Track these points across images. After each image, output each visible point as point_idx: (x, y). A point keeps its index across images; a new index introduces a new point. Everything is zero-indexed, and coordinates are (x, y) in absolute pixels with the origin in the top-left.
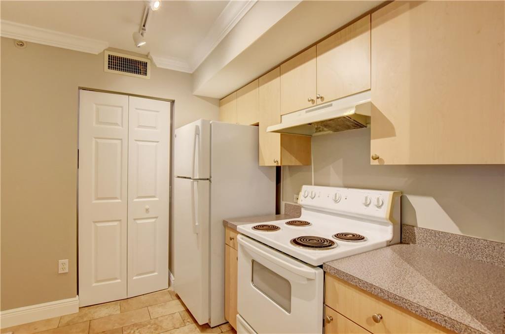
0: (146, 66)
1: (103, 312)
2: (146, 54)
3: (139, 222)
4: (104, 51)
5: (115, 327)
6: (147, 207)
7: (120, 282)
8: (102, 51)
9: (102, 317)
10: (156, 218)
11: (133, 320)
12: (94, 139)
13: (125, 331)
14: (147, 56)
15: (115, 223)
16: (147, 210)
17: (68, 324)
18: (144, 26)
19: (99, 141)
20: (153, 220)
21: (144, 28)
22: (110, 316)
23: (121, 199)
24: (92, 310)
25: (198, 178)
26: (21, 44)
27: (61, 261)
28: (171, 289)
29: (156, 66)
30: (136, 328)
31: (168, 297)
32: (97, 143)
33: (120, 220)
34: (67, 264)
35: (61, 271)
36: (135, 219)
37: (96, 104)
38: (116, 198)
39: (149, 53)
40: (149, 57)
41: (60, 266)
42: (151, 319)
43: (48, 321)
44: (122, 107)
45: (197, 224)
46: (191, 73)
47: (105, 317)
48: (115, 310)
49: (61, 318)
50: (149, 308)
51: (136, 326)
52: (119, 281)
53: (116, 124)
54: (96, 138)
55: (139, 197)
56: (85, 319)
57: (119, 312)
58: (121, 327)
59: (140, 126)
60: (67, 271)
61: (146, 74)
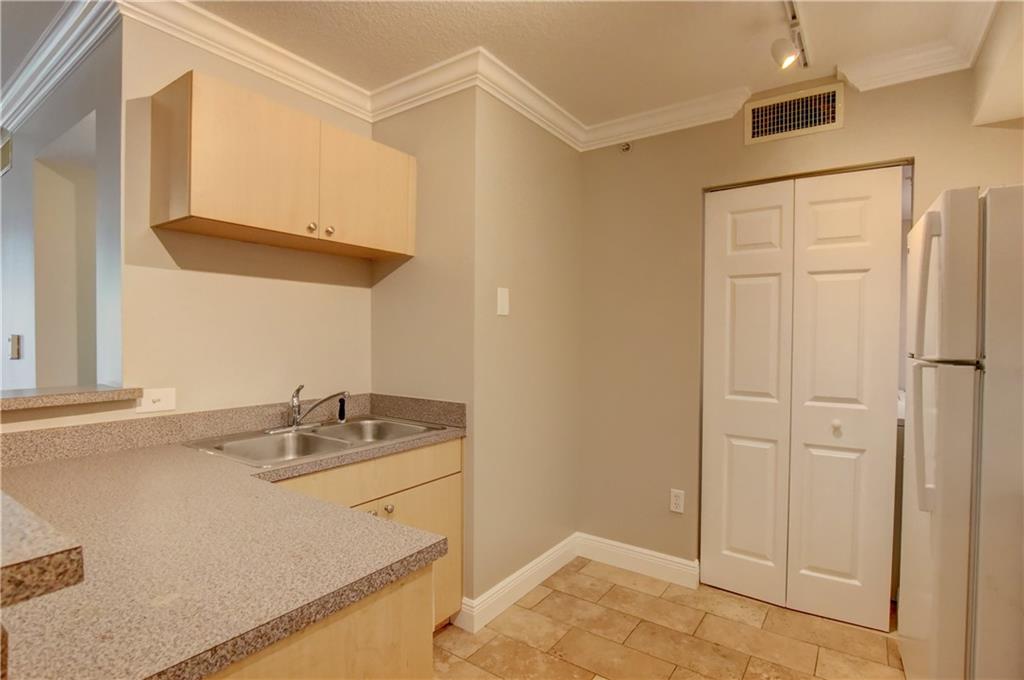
0: (834, 101)
1: (733, 610)
2: (831, 73)
3: (815, 452)
4: (743, 107)
5: (739, 649)
6: (837, 422)
7: (770, 567)
8: (740, 106)
9: (727, 619)
10: (862, 451)
11: (777, 656)
12: (728, 280)
13: (753, 666)
14: (834, 78)
15: (767, 446)
16: (837, 430)
17: (674, 601)
18: (794, 17)
19: (738, 281)
20: (853, 456)
21: (794, 21)
22: (739, 622)
23: (778, 398)
24: (717, 596)
25: (936, 357)
26: (627, 147)
27: (674, 491)
28: (893, 636)
29: (858, 91)
30: (776, 674)
31: (879, 651)
32: (734, 286)
33: (774, 442)
34: (683, 498)
35: (673, 508)
36: (807, 446)
37: (732, 213)
38: (767, 395)
39: (836, 68)
40: (839, 78)
41: (673, 500)
42: (814, 675)
43: (654, 581)
44: (780, 207)
45: (930, 486)
46: (968, 65)
47: (732, 620)
48: (753, 618)
49: (670, 585)
50: (822, 650)
51: (777, 671)
52: (770, 564)
53: (770, 244)
54: (731, 277)
55: (816, 399)
56: (700, 606)
57: (758, 625)
58: (751, 654)
59: (821, 241)
60: (681, 510)
61: (834, 118)
